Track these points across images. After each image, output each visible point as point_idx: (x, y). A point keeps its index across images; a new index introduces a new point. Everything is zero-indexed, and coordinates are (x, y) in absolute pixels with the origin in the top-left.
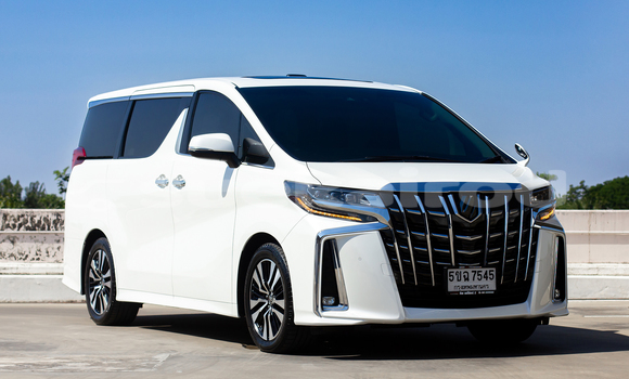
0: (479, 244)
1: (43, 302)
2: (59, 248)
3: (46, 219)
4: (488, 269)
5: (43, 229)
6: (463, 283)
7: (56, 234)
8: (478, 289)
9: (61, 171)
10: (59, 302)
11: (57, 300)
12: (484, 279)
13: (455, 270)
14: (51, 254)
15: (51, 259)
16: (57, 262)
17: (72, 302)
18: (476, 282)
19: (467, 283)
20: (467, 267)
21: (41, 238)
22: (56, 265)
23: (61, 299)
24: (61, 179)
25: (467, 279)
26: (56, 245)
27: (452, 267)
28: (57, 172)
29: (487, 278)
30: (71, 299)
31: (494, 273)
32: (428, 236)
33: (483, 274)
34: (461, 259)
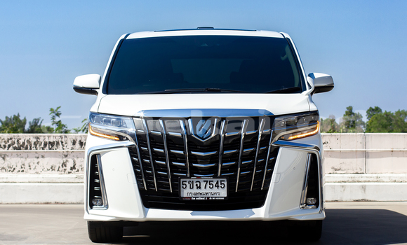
0: (213, 159)
1: (26, 204)
2: (38, 163)
3: (28, 141)
4: (219, 180)
5: (26, 148)
6: (195, 190)
7: (36, 153)
8: (209, 195)
9: (55, 109)
10: (38, 203)
11: (36, 201)
12: (215, 188)
13: (188, 180)
14: (32, 167)
15: (32, 171)
16: (37, 173)
17: (48, 203)
18: (208, 190)
19: (199, 191)
20: (199, 177)
21: (25, 155)
22: (37, 175)
23: (40, 201)
24: (54, 114)
25: (200, 187)
26: (36, 160)
27: (186, 177)
28: (51, 110)
29: (218, 187)
30: (47, 201)
31: (226, 183)
32: (167, 152)
33: (214, 184)
34: (194, 171)
